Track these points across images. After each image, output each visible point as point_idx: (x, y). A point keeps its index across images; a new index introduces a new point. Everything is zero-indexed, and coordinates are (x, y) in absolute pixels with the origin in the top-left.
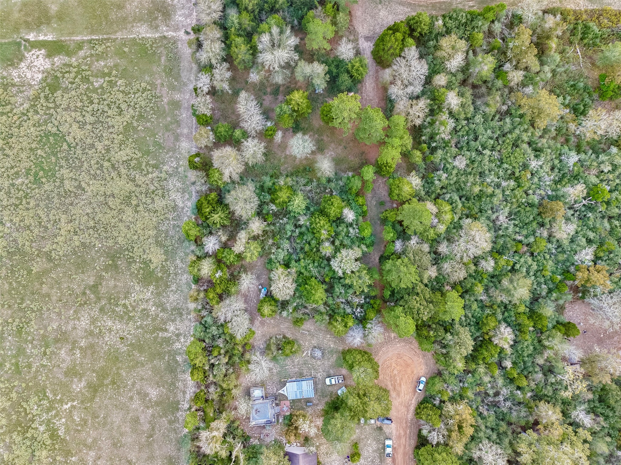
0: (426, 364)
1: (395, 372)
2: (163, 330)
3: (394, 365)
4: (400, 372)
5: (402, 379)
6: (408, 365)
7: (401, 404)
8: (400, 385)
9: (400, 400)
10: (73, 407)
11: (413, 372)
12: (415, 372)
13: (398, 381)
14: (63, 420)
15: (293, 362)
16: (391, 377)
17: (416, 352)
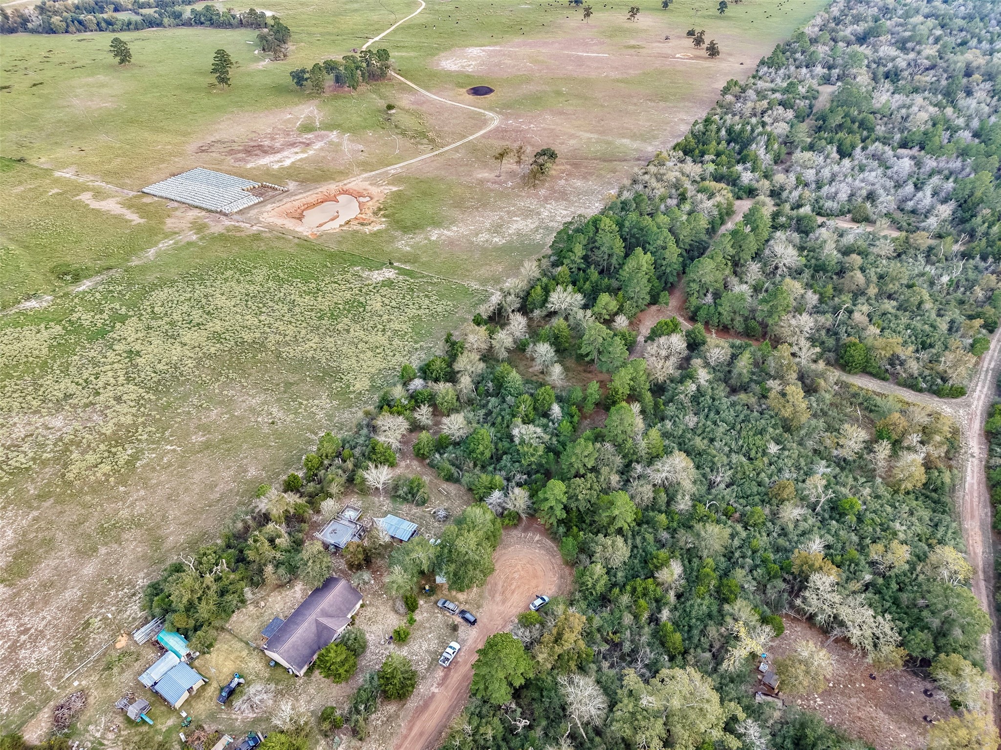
0: (560, 588)
1: (516, 576)
2: (313, 433)
3: (519, 567)
4: (521, 577)
5: (519, 587)
6: (535, 576)
7: (500, 614)
8: (513, 592)
9: (501, 608)
10: (174, 451)
11: (537, 587)
12: (540, 588)
13: (513, 587)
14: (154, 455)
15: (410, 510)
16: (507, 578)
17: (554, 568)
